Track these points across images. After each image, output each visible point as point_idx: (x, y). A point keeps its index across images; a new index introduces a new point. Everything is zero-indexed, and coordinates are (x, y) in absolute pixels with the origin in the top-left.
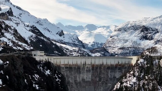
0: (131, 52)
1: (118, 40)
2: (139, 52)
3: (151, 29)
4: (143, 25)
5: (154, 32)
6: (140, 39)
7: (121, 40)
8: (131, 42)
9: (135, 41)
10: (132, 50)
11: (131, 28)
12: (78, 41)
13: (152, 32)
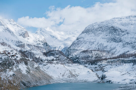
0: (94, 56)
1: (84, 42)
2: (103, 56)
3: (121, 30)
4: (112, 25)
5: (123, 33)
6: (108, 42)
7: (87, 42)
8: (97, 45)
9: (101, 44)
10: (95, 53)
11: (99, 30)
12: (43, 43)
13: (122, 33)
